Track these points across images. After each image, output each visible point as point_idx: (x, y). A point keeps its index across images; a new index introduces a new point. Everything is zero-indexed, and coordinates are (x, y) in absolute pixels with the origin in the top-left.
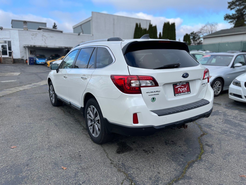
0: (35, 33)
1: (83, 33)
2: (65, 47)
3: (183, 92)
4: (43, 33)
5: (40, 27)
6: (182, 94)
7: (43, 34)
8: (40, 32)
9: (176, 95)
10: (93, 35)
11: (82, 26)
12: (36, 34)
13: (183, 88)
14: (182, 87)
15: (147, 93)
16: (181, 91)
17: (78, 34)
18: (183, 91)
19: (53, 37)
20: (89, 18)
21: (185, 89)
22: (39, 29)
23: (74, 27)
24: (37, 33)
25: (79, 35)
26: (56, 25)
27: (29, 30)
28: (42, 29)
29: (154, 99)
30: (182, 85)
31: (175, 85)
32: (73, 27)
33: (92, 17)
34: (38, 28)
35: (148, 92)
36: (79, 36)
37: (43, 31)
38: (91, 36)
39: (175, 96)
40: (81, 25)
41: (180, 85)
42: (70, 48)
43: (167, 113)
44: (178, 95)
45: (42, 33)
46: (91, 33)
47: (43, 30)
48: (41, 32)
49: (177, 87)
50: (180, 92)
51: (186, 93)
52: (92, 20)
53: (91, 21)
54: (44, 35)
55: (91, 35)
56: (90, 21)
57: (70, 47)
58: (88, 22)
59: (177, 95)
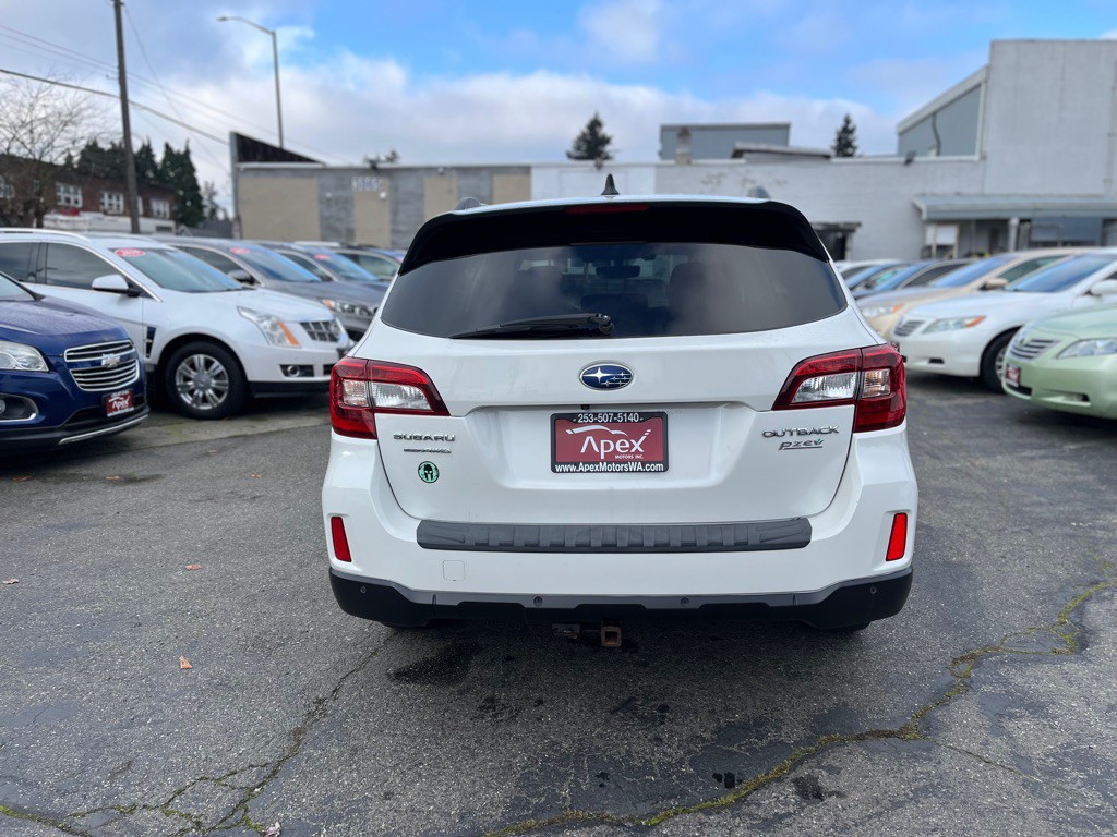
0: (715, 171)
1: (938, 154)
2: (826, 225)
3: (610, 459)
4: (750, 168)
5: (740, 145)
6: (603, 466)
7: (748, 172)
8: (735, 165)
9: (558, 468)
10: (984, 157)
11: (939, 116)
12: (720, 175)
13: (615, 439)
14: (613, 432)
15: (396, 437)
16: (603, 452)
17: (903, 159)
18: (617, 457)
19: (786, 182)
20: (976, 74)
21: (632, 446)
22: (738, 154)
23: (901, 129)
24: (726, 171)
25: (909, 162)
26: (850, 126)
27: (694, 161)
28: (747, 155)
29: (428, 468)
30: (613, 423)
31: (563, 419)
32: (899, 125)
33: (988, 68)
34: (731, 152)
35: (400, 437)
36: (912, 167)
37: (750, 162)
38: (971, 162)
39: (554, 470)
40: (934, 114)
41: (596, 422)
42: (847, 227)
43: (468, 542)
44: (573, 468)
45: (742, 170)
46: (977, 151)
47: (748, 159)
48: (741, 165)
49: (576, 431)
50: (592, 459)
51: (632, 466)
52: (986, 81)
53: (983, 88)
54: (751, 177)
55: (976, 158)
56: (978, 86)
57: (847, 224)
58: (968, 96)
59: (566, 468)
